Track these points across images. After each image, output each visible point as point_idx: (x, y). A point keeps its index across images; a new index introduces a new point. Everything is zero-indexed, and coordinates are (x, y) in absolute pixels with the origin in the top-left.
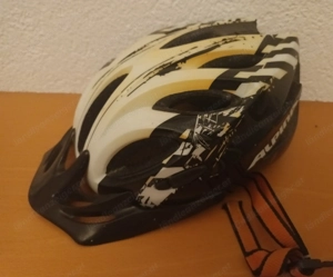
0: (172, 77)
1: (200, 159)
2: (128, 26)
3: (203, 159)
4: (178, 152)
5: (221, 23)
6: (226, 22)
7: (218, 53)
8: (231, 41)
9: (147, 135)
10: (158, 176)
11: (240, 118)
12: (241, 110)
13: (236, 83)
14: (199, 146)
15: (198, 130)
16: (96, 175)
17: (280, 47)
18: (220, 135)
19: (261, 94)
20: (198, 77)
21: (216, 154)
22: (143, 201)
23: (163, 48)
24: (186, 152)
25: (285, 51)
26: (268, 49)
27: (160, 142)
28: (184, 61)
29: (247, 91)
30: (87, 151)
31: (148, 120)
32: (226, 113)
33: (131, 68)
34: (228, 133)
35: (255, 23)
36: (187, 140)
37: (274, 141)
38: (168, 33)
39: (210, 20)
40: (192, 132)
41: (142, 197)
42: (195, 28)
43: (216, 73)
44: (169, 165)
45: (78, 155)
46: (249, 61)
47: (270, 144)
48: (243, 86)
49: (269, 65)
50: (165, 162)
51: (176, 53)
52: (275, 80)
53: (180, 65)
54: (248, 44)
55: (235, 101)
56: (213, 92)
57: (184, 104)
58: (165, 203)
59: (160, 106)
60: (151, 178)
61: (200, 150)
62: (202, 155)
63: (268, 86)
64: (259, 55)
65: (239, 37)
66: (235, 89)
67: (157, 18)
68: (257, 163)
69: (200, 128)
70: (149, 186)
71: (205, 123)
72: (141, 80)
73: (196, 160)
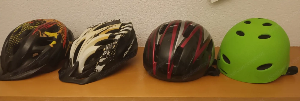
0: (98, 37)
1: (109, 55)
2: (89, 24)
3: (110, 55)
4: (103, 54)
5: (108, 22)
6: (110, 21)
7: (109, 30)
8: (112, 26)
9: (94, 52)
10: (100, 61)
11: (117, 44)
12: (117, 41)
13: (115, 36)
14: (108, 51)
15: (107, 48)
16: (81, 68)
17: (126, 26)
18: (113, 48)
19: (121, 37)
20: (104, 36)
21: (113, 53)
22: (97, 70)
23: (93, 31)
24: (105, 54)
25: (127, 27)
26: (123, 27)
27: (98, 53)
28: (100, 33)
29: (118, 37)
30: (78, 61)
31: (94, 49)
32: (113, 43)
33: (86, 37)
34: (115, 48)
35: (120, 20)
36: (105, 51)
37: (129, 50)
38: (93, 27)
39: (105, 21)
40: (106, 48)
41: (96, 69)
42: (101, 24)
43: (109, 35)
44: (102, 58)
45: (73, 65)
46: (117, 31)
47: (128, 51)
48: (116, 36)
49: (123, 31)
50: (101, 58)
51: (97, 32)
52: (125, 34)
53: (99, 34)
54: (117, 26)
55: (115, 40)
56: (109, 39)
57: (103, 43)
58: (103, 70)
59: (96, 45)
60: (98, 63)
61: (109, 53)
62: (110, 54)
63: (123, 35)
64: (120, 28)
65: (114, 25)
66: (115, 37)
67: (98, 21)
68: (125, 55)
69: (108, 47)
70: (98, 65)
71: (108, 46)
72: (90, 40)
73: (108, 56)
